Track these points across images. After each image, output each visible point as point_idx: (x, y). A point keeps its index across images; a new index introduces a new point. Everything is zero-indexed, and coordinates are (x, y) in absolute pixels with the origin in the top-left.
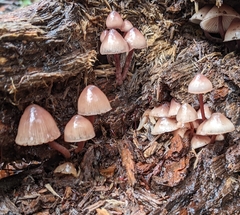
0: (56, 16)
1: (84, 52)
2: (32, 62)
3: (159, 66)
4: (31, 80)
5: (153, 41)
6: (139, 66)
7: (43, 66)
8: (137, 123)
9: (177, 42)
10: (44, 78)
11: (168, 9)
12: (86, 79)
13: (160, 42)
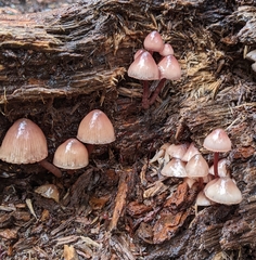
0: (83, 26)
1: (109, 68)
2: (36, 73)
3: (193, 99)
4: (25, 95)
5: (196, 70)
6: (173, 94)
7: (49, 78)
8: (152, 154)
9: (223, 77)
10: (43, 94)
11: (222, 40)
12: (103, 98)
13: (203, 73)
